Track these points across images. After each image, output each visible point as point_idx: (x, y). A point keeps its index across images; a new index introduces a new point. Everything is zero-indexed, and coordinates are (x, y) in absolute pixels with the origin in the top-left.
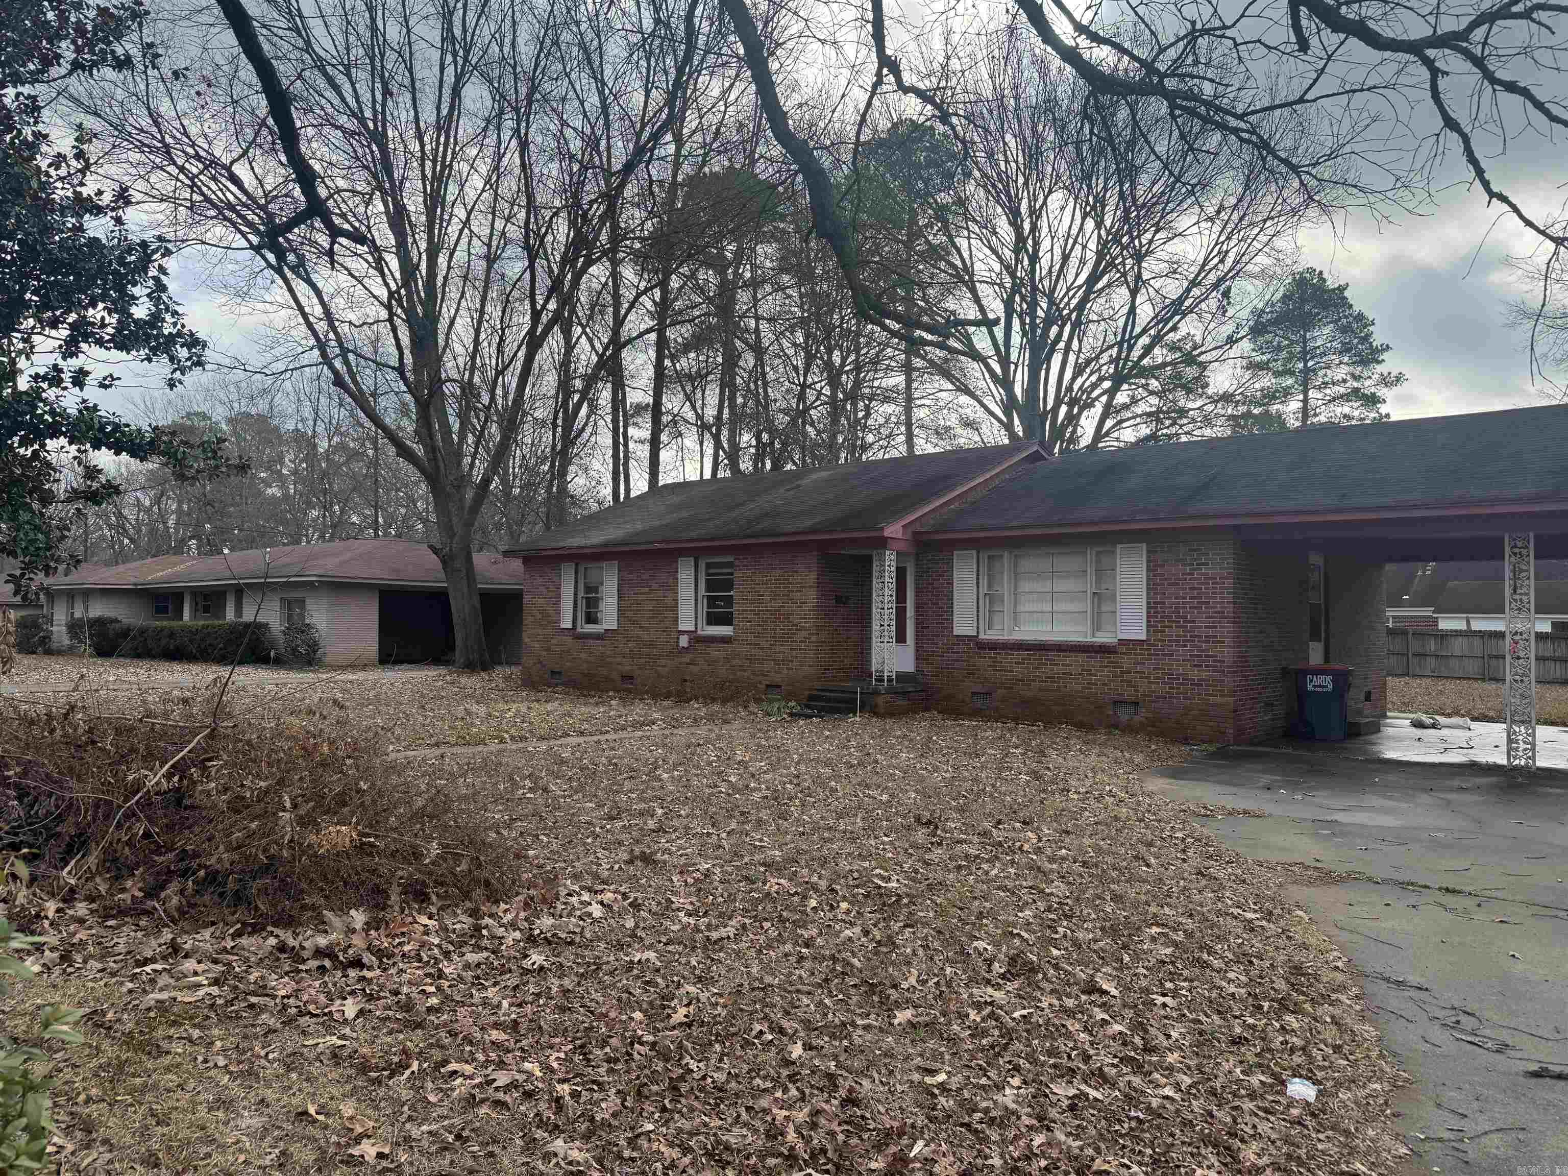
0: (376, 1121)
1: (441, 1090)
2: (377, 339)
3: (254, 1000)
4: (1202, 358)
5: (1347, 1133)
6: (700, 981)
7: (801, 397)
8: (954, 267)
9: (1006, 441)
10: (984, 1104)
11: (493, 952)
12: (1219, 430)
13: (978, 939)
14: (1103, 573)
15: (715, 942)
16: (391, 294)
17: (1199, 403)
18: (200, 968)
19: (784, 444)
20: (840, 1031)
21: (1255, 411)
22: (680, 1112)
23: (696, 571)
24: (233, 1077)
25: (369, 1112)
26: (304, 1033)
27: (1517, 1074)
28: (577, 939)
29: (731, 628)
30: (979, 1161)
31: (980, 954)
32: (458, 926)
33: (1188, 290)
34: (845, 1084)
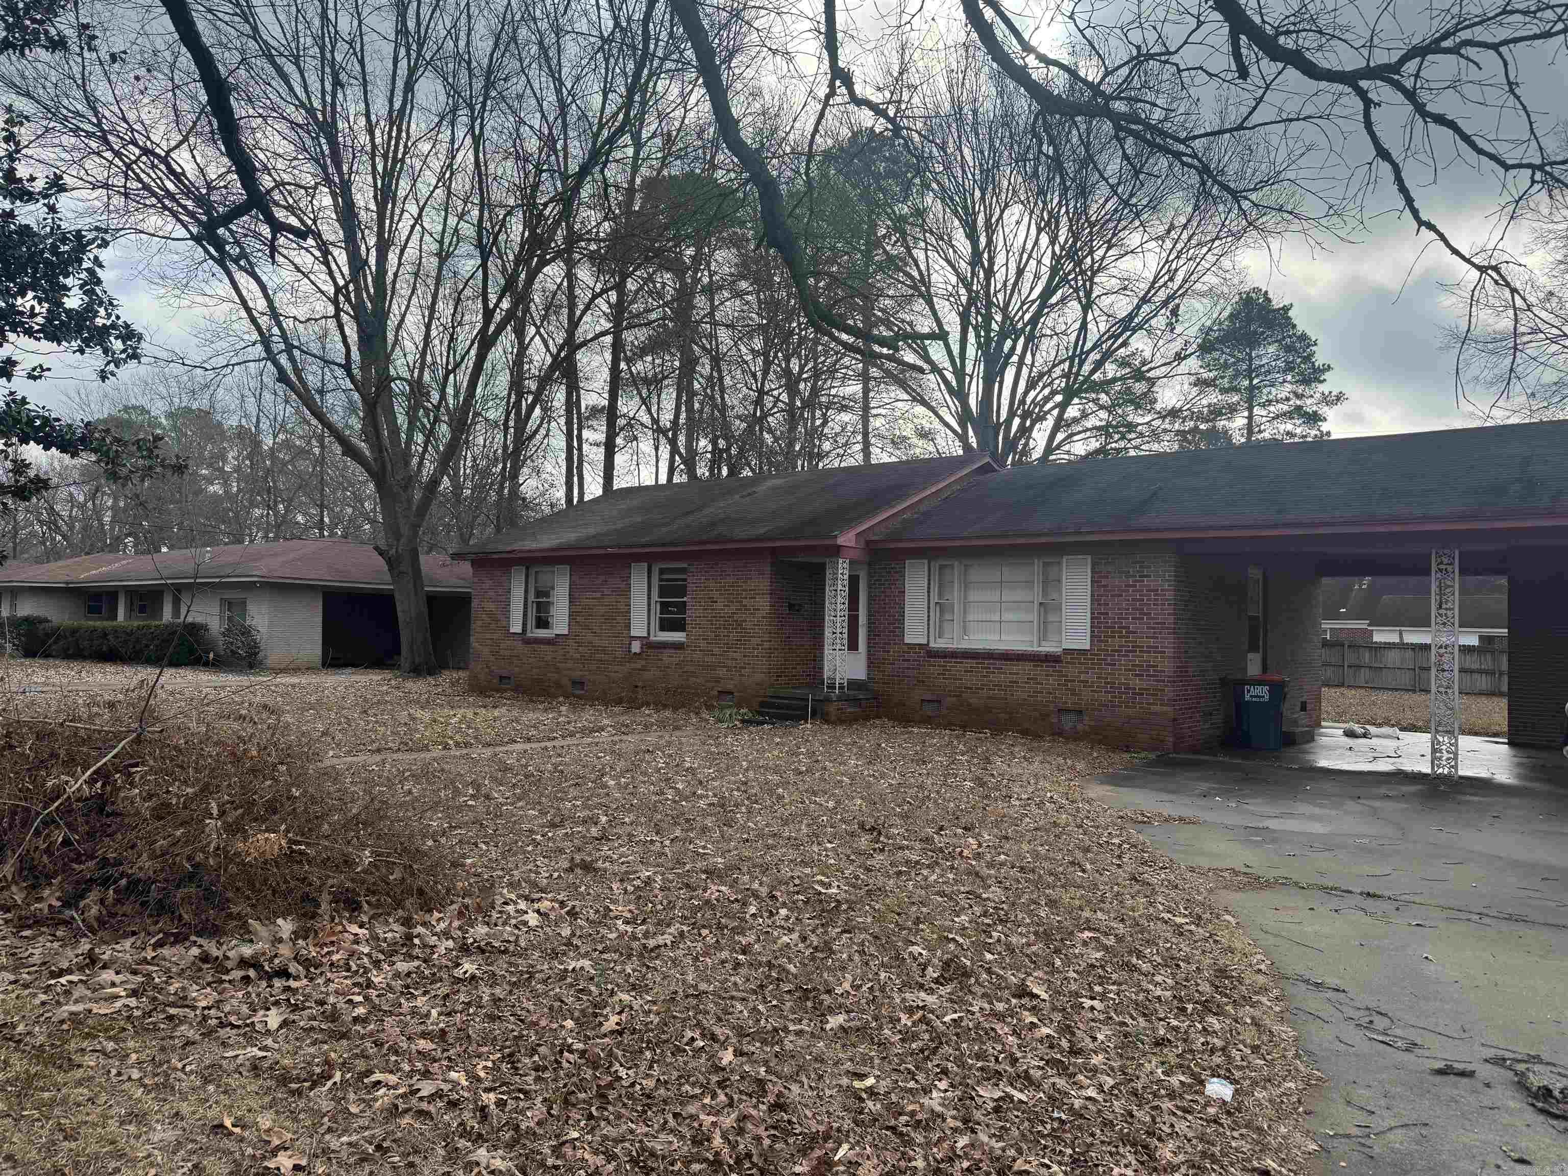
0: (295, 1132)
1: (364, 1101)
2: (325, 336)
3: (172, 1011)
4: (1151, 374)
5: (1259, 1130)
6: (634, 989)
7: (758, 402)
8: (912, 277)
9: (961, 452)
10: (910, 1108)
11: (425, 961)
12: (1167, 445)
13: (913, 944)
14: (1050, 583)
15: (652, 950)
16: (338, 290)
17: (1148, 418)
18: (118, 979)
19: (741, 450)
20: (773, 1036)
21: (1202, 427)
22: (607, 1120)
23: (649, 577)
24: (147, 1089)
25: (287, 1124)
26: (224, 1044)
27: (1423, 1072)
28: (511, 948)
29: (683, 634)
30: (903, 1164)
31: (915, 959)
32: (389, 935)
33: (1138, 307)
34: (774, 1088)
